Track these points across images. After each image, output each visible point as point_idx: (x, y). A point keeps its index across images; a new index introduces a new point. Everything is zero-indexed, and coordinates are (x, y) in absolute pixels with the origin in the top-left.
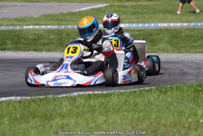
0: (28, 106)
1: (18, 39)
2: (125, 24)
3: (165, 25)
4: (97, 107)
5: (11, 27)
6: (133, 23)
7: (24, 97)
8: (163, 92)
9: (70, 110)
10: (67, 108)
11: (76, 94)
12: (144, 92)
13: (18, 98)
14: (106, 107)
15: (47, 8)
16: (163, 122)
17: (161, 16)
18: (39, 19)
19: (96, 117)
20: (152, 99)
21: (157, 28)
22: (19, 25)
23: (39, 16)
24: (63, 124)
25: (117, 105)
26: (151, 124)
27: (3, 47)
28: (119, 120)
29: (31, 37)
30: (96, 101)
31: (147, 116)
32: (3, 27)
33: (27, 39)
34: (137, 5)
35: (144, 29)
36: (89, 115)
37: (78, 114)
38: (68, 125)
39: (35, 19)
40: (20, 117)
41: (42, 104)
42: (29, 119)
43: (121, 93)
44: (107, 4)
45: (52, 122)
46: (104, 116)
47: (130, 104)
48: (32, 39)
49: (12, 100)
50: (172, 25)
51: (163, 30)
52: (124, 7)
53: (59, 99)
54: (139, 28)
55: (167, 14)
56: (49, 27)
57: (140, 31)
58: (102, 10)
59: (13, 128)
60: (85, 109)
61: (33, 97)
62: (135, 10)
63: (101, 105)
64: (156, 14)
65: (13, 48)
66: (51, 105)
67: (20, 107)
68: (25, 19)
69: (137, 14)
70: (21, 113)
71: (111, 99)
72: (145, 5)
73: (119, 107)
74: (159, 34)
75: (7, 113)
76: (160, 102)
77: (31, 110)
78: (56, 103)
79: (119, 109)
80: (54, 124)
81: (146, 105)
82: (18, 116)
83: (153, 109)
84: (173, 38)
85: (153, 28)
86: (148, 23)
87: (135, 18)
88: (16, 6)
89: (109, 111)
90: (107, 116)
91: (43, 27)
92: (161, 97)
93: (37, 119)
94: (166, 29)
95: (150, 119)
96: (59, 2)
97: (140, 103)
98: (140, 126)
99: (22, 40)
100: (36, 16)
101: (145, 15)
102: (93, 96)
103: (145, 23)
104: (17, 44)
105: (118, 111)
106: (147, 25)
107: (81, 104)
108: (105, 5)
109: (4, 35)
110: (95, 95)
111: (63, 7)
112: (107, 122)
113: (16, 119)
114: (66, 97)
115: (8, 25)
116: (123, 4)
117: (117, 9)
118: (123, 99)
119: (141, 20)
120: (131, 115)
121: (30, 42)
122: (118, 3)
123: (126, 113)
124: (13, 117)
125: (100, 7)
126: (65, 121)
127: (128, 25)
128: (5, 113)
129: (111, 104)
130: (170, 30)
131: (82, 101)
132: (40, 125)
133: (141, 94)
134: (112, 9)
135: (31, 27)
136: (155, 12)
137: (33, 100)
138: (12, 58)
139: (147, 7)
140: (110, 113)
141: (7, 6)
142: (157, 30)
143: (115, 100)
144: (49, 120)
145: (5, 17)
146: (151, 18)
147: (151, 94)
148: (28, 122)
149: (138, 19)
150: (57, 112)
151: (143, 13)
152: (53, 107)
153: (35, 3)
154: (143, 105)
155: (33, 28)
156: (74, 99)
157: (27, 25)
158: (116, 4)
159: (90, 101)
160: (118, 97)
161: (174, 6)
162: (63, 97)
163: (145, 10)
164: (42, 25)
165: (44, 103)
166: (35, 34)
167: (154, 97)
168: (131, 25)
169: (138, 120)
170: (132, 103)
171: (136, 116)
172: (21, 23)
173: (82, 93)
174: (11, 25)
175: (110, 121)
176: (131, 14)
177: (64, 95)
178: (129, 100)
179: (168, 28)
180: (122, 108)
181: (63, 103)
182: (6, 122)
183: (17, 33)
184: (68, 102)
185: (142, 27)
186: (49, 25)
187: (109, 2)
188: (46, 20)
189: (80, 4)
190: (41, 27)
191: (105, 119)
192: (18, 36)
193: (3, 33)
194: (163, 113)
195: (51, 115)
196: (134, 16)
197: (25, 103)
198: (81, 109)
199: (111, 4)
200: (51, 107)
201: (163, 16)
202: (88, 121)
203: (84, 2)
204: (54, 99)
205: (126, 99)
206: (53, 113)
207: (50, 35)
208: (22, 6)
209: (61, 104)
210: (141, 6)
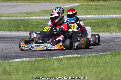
0: (34, 64)
1: (27, 25)
2: (91, 16)
3: (115, 16)
4: (75, 64)
5: (23, 18)
6: (96, 15)
7: (31, 59)
8: (114, 55)
9: (59, 66)
10: (57, 65)
11: (62, 57)
12: (103, 56)
13: (28, 59)
14: (80, 65)
15: (44, 6)
16: (114, 73)
17: (112, 11)
18: (39, 13)
19: (74, 70)
20: (107, 60)
21: (109, 18)
22: (28, 16)
23: (39, 11)
24: (54, 74)
25: (86, 63)
26: (107, 74)
27: (18, 29)
28: (88, 72)
29: (35, 24)
30: (74, 61)
31: (105, 70)
32: (18, 18)
33: (32, 25)
34: (98, 4)
35: (102, 18)
36: (70, 69)
37: (63, 69)
38: (57, 75)
39: (37, 13)
40: (29, 70)
41: (42, 63)
42: (34, 72)
43: (89, 56)
44: (80, 4)
45: (48, 73)
46: (79, 69)
47: (94, 63)
48: (35, 25)
49: (24, 61)
50: (119, 16)
51: (113, 19)
52: (90, 5)
53: (52, 60)
54: (99, 18)
55: (116, 10)
56: (45, 17)
57: (99, 19)
58: (77, 7)
59: (25, 77)
60: (68, 66)
61: (36, 59)
62: (96, 7)
63: (77, 63)
64: (109, 9)
65: (24, 30)
66: (48, 63)
67: (29, 64)
68: (31, 13)
69: (98, 10)
70: (29, 68)
71: (83, 60)
72: (102, 4)
73: (88, 64)
74: (111, 21)
75: (21, 68)
76: (112, 62)
77: (35, 66)
78: (50, 62)
79: (88, 66)
80: (49, 74)
81: (104, 63)
82: (28, 70)
83: (108, 65)
84: (120, 24)
85: (107, 18)
86: (104, 15)
87: (97, 12)
88: (26, 5)
89: (82, 67)
90: (81, 70)
91: (42, 17)
92: (113, 59)
93: (39, 71)
94: (115, 18)
95: (106, 71)
96: (52, 3)
97: (101, 62)
98: (100, 76)
99: (29, 25)
100: (37, 11)
101: (103, 10)
102: (72, 58)
103: (103, 15)
104: (26, 27)
105: (87, 67)
106: (103, 16)
107: (65, 63)
108: (78, 4)
109: (19, 23)
110: (73, 57)
111: (54, 6)
112: (81, 73)
113: (27, 71)
114: (56, 59)
115: (21, 17)
116: (90, 4)
117: (86, 6)
118: (90, 59)
119: (100, 13)
120: (95, 69)
121: (34, 26)
122: (86, 3)
123: (92, 68)
124: (25, 71)
125: (76, 6)
126: (56, 73)
127: (92, 16)
128: (20, 68)
129: (83, 63)
130: (118, 19)
131: (66, 61)
132: (41, 75)
133: (101, 56)
134: (83, 7)
135: (35, 17)
136: (108, 9)
137: (36, 61)
138: (23, 36)
139: (104, 6)
140: (83, 68)
141: (20, 5)
142: (110, 19)
143: (85, 60)
144: (46, 72)
145: (19, 12)
146: (106, 12)
147: (107, 57)
148: (34, 74)
149: (98, 12)
150: (51, 68)
151: (101, 9)
152: (48, 64)
153: (37, 4)
154: (102, 63)
155: (36, 18)
156: (61, 60)
157: (32, 16)
158: (85, 4)
159: (70, 61)
160: (87, 59)
161: (120, 4)
162: (54, 59)
163: (103, 7)
164: (41, 16)
165: (43, 62)
166: (37, 21)
167: (109, 59)
168: (94, 16)
169: (99, 72)
170: (95, 62)
171: (98, 70)
172: (29, 15)
173: (65, 56)
174: (23, 16)
175: (83, 73)
176: (94, 9)
177: (55, 57)
178: (93, 60)
179: (116, 18)
180: (90, 65)
181: (54, 62)
182: (21, 73)
183: (26, 21)
184: (57, 62)
185: (101, 17)
186: (45, 16)
187: (81, 3)
188: (43, 13)
189: (64, 4)
190: (40, 17)
191: (79, 71)
192: (27, 23)
193: (18, 21)
194: (114, 68)
195: (48, 69)
196: (96, 11)
197: (31, 62)
198: (65, 66)
199: (82, 4)
200: (47, 65)
201: (114, 11)
202: (69, 73)
203: (66, 3)
204: (49, 60)
205: (92, 59)
206: (48, 68)
207: (46, 22)
208: (29, 5)
209: (53, 63)
210: (100, 5)
